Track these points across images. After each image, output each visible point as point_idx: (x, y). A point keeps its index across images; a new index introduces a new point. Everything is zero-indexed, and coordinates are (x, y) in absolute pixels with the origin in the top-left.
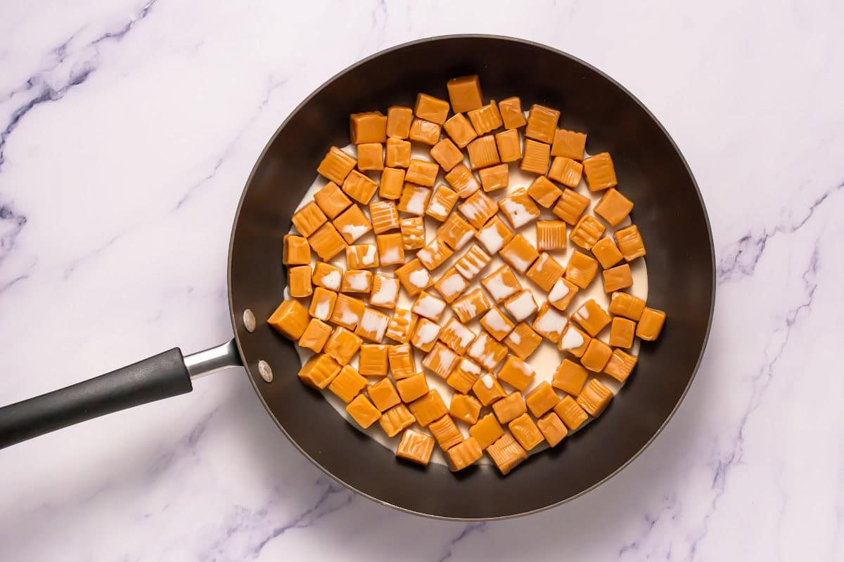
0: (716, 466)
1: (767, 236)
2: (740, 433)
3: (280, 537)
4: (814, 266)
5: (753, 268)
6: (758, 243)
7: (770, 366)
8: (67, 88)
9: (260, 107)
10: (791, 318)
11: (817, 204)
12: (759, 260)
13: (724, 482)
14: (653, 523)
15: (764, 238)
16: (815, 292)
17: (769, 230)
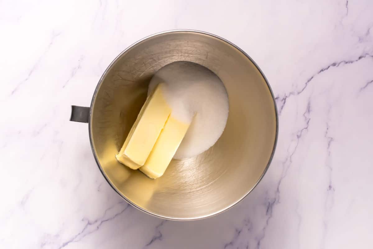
0: (268, 204)
1: (286, 97)
2: (278, 189)
4: (309, 110)
5: (281, 112)
6: (283, 100)
7: (291, 157)
9: (49, 46)
10: (299, 134)
11: (309, 81)
12: (283, 108)
13: (271, 212)
14: (240, 232)
15: (285, 97)
16: (309, 122)
17: (287, 94)
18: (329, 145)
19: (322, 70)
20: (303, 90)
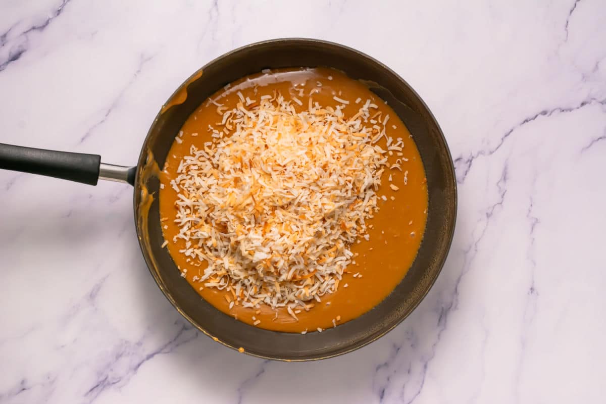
0: (440, 311)
1: (473, 157)
2: (456, 289)
3: (151, 360)
4: (505, 178)
5: (463, 179)
6: (467, 162)
7: (476, 244)
8: (7, 63)
9: (135, 75)
10: (489, 212)
11: (506, 136)
12: (468, 174)
13: (446, 322)
14: (399, 349)
15: (471, 159)
16: (505, 194)
17: (474, 153)
18: (532, 229)
19: (526, 121)
20: (498, 148)
